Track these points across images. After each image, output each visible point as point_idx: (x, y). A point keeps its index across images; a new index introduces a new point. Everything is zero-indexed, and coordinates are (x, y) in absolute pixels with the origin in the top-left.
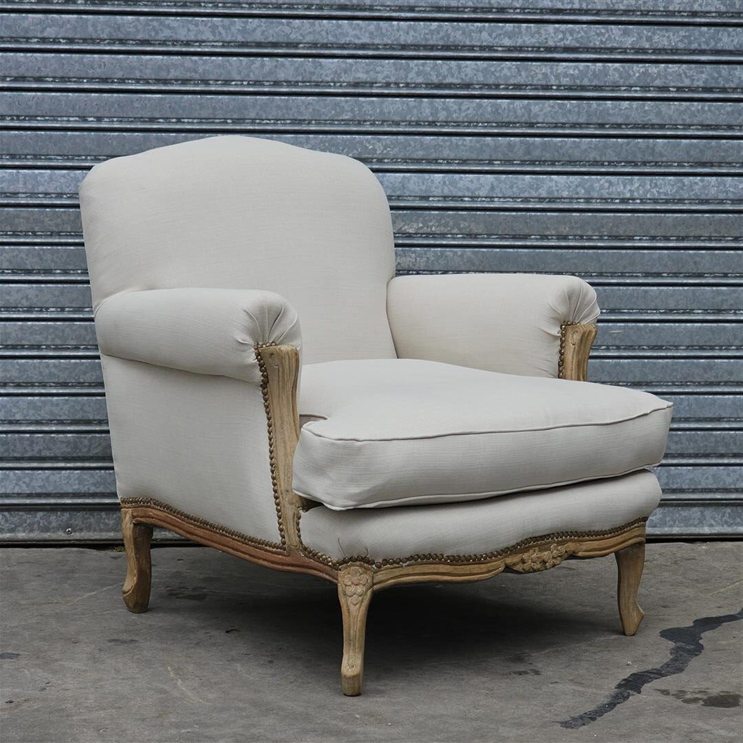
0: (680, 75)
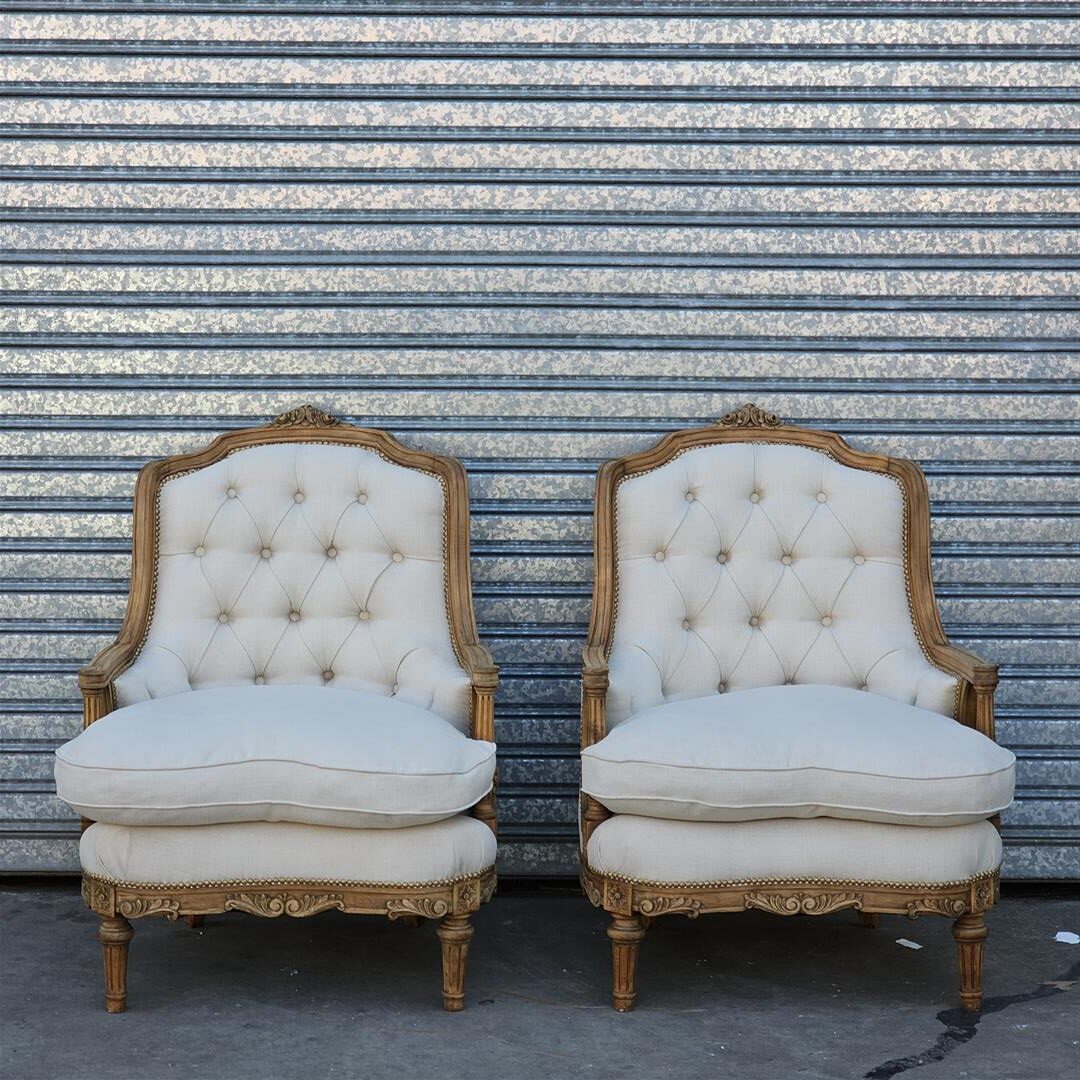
0: (1001, 365)
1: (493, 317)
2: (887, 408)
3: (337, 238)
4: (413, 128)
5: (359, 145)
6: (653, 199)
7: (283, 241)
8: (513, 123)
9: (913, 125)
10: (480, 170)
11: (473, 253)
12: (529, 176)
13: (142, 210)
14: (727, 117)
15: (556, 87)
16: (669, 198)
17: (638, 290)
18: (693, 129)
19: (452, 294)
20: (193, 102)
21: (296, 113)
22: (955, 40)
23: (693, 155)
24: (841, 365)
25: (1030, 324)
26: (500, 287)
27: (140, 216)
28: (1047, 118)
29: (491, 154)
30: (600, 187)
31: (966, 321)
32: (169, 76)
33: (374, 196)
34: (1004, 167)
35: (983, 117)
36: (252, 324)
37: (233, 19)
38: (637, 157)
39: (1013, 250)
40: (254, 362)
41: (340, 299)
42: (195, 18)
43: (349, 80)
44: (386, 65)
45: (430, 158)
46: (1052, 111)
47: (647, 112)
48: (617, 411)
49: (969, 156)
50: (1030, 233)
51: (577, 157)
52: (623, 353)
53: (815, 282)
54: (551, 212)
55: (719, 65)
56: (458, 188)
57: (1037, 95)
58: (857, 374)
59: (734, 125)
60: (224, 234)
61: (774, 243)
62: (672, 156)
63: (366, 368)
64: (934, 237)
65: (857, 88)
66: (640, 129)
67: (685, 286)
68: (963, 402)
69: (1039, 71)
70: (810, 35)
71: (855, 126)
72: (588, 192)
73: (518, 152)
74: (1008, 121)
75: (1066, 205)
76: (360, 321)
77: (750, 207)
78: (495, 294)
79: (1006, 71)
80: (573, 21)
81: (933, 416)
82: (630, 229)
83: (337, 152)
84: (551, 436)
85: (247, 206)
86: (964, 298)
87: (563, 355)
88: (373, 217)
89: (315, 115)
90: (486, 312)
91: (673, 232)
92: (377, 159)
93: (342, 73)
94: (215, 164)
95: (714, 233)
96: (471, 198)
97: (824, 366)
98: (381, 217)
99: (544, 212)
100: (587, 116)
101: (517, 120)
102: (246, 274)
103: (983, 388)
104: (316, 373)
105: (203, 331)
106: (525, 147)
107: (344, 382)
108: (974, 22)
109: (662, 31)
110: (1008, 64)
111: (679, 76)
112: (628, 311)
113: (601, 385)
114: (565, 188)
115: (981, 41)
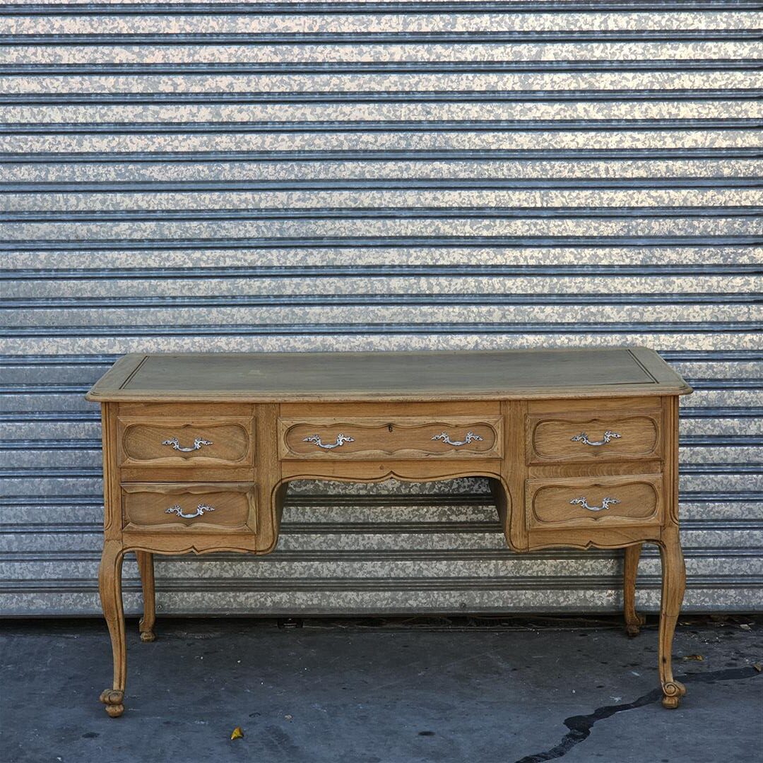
0: (622, 256)
1: (265, 226)
2: (543, 286)
3: (155, 172)
4: (206, 94)
5: (169, 107)
6: (376, 141)
7: (117, 175)
8: (276, 90)
9: (556, 88)
10: (254, 123)
11: (251, 181)
12: (288, 126)
13: (17, 154)
14: (426, 83)
15: (306, 64)
16: (386, 140)
17: (366, 205)
18: (403, 92)
19: (237, 210)
20: (51, 77)
21: (123, 84)
22: (585, 28)
23: (403, 110)
24: (509, 256)
25: (642, 227)
26: (270, 204)
27: (16, 158)
28: (650, 82)
29: (262, 112)
30: (339, 134)
31: (597, 225)
32: (33, 60)
33: (180, 142)
34: (621, 117)
35: (605, 81)
36: (97, 233)
37: (78, 18)
38: (364, 112)
39: (629, 175)
40: (100, 260)
41: (159, 215)
42: (50, 18)
43: (160, 60)
44: (186, 50)
45: (219, 115)
46: (654, 77)
47: (370, 80)
48: (354, 290)
49: (596, 109)
50: (640, 163)
51: (322, 113)
52: (356, 250)
53: (491, 198)
54: (304, 151)
55: (420, 47)
56: (239, 136)
57: (643, 65)
58: (522, 262)
59: (431, 89)
60: (76, 170)
61: (461, 171)
62: (389, 112)
63: (179, 263)
64: (573, 166)
65: (516, 62)
66: (365, 93)
67: (399, 202)
68: (596, 282)
69: (644, 49)
70: (484, 25)
71: (516, 89)
72: (330, 138)
73: (280, 109)
74: (623, 84)
75: (665, 143)
76: (173, 230)
77: (444, 146)
78: (266, 210)
79: (621, 49)
80: (317, 17)
81: (576, 291)
82: (360, 163)
83: (154, 111)
84: (307, 309)
85: (91, 150)
86: (595, 208)
87: (315, 252)
88: (180, 157)
89: (137, 85)
90: (261, 223)
91: (391, 165)
92: (182, 116)
93: (155, 56)
94: (68, 121)
95: (419, 165)
96: (248, 143)
97: (499, 256)
98: (186, 157)
99: (299, 152)
100: (328, 84)
101: (279, 87)
102: (92, 198)
103: (610, 272)
104: (144, 266)
105: (64, 238)
106: (286, 106)
107: (163, 273)
108: (598, 15)
109: (379, 23)
110: (622, 44)
111: (392, 55)
112: (359, 220)
113: (342, 272)
114: (314, 135)
115: (603, 28)
